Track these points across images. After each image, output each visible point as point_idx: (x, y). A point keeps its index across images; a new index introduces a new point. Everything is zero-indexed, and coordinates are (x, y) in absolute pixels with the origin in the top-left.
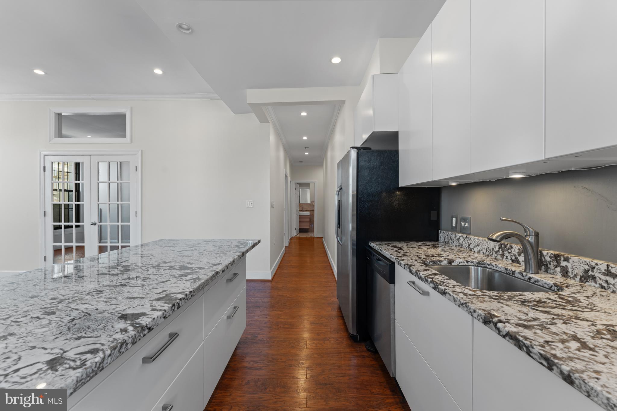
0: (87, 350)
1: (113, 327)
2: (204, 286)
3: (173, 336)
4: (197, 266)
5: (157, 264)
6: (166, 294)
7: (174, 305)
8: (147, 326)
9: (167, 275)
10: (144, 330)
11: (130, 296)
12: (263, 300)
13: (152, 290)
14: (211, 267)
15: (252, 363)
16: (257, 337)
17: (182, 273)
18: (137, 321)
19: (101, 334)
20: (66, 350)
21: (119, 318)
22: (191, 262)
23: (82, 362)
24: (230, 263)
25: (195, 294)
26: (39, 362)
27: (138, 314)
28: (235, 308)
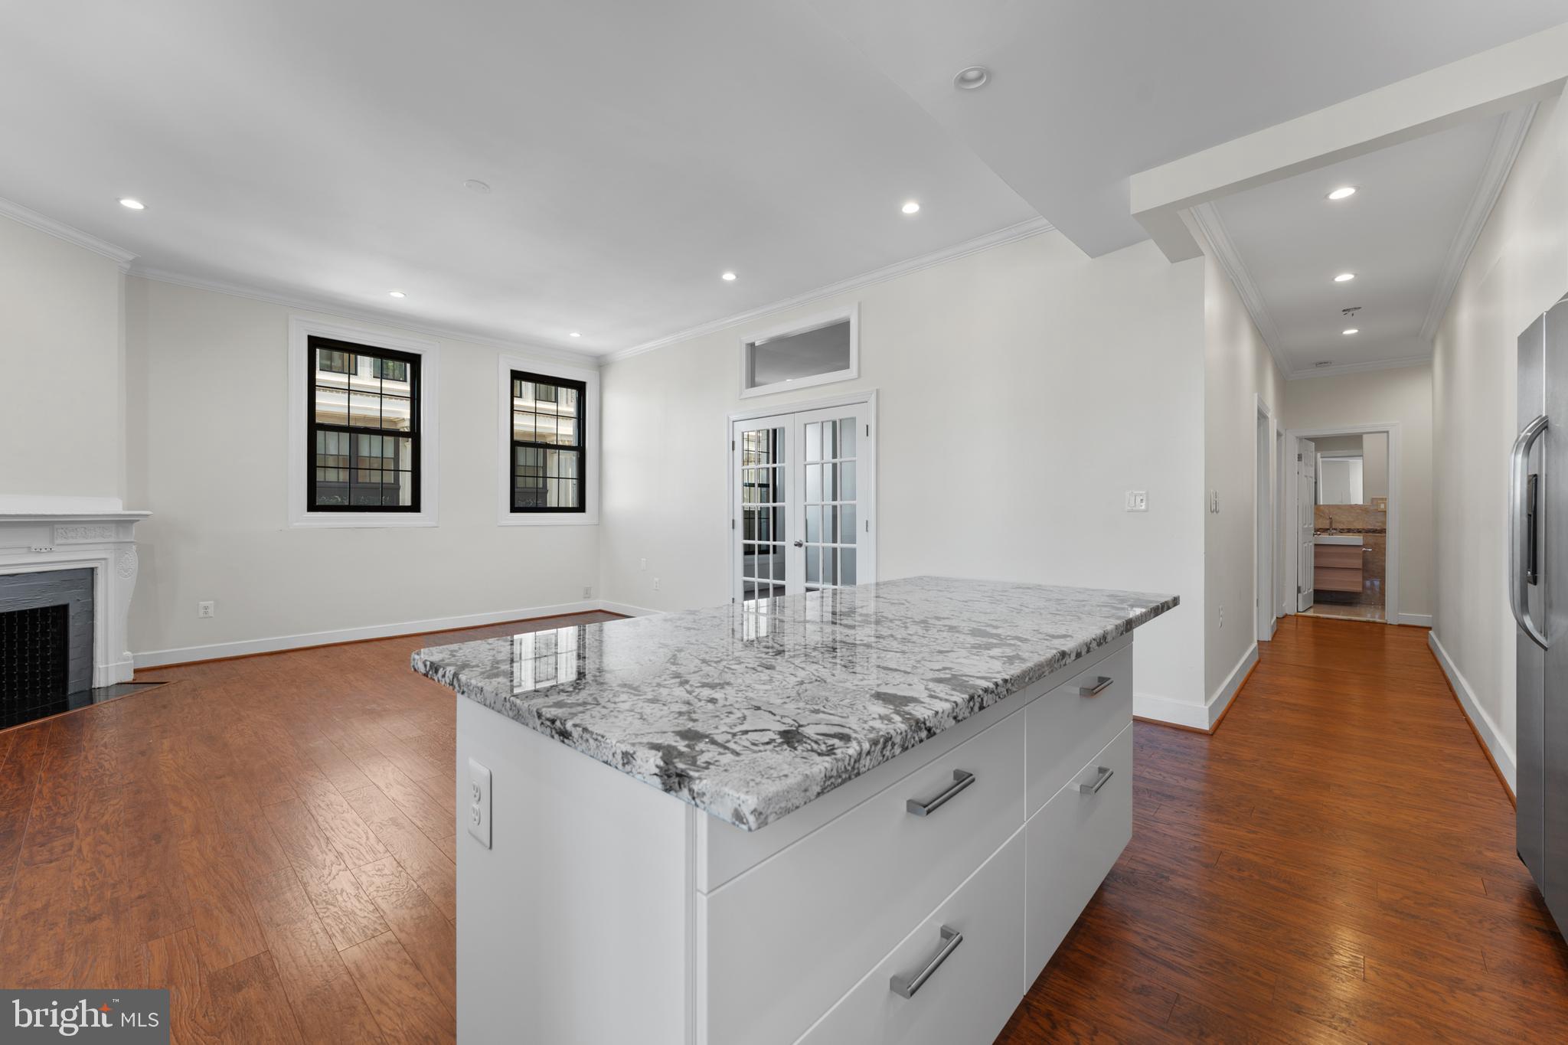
0: (832, 733)
1: (864, 707)
2: (1033, 676)
3: (963, 780)
4: (1009, 633)
5: (922, 618)
6: (952, 674)
7: (972, 698)
8: (925, 723)
9: (946, 640)
10: (920, 729)
11: (885, 665)
12: (1182, 783)
13: (923, 662)
14: (1047, 640)
15: (1154, 943)
16: (1167, 879)
17: (977, 642)
18: (906, 709)
19: (849, 714)
20: (801, 723)
21: (871, 696)
22: (995, 623)
23: (829, 748)
24: (1094, 640)
25: (1015, 690)
26: (769, 730)
27: (905, 697)
28: (1102, 770)
